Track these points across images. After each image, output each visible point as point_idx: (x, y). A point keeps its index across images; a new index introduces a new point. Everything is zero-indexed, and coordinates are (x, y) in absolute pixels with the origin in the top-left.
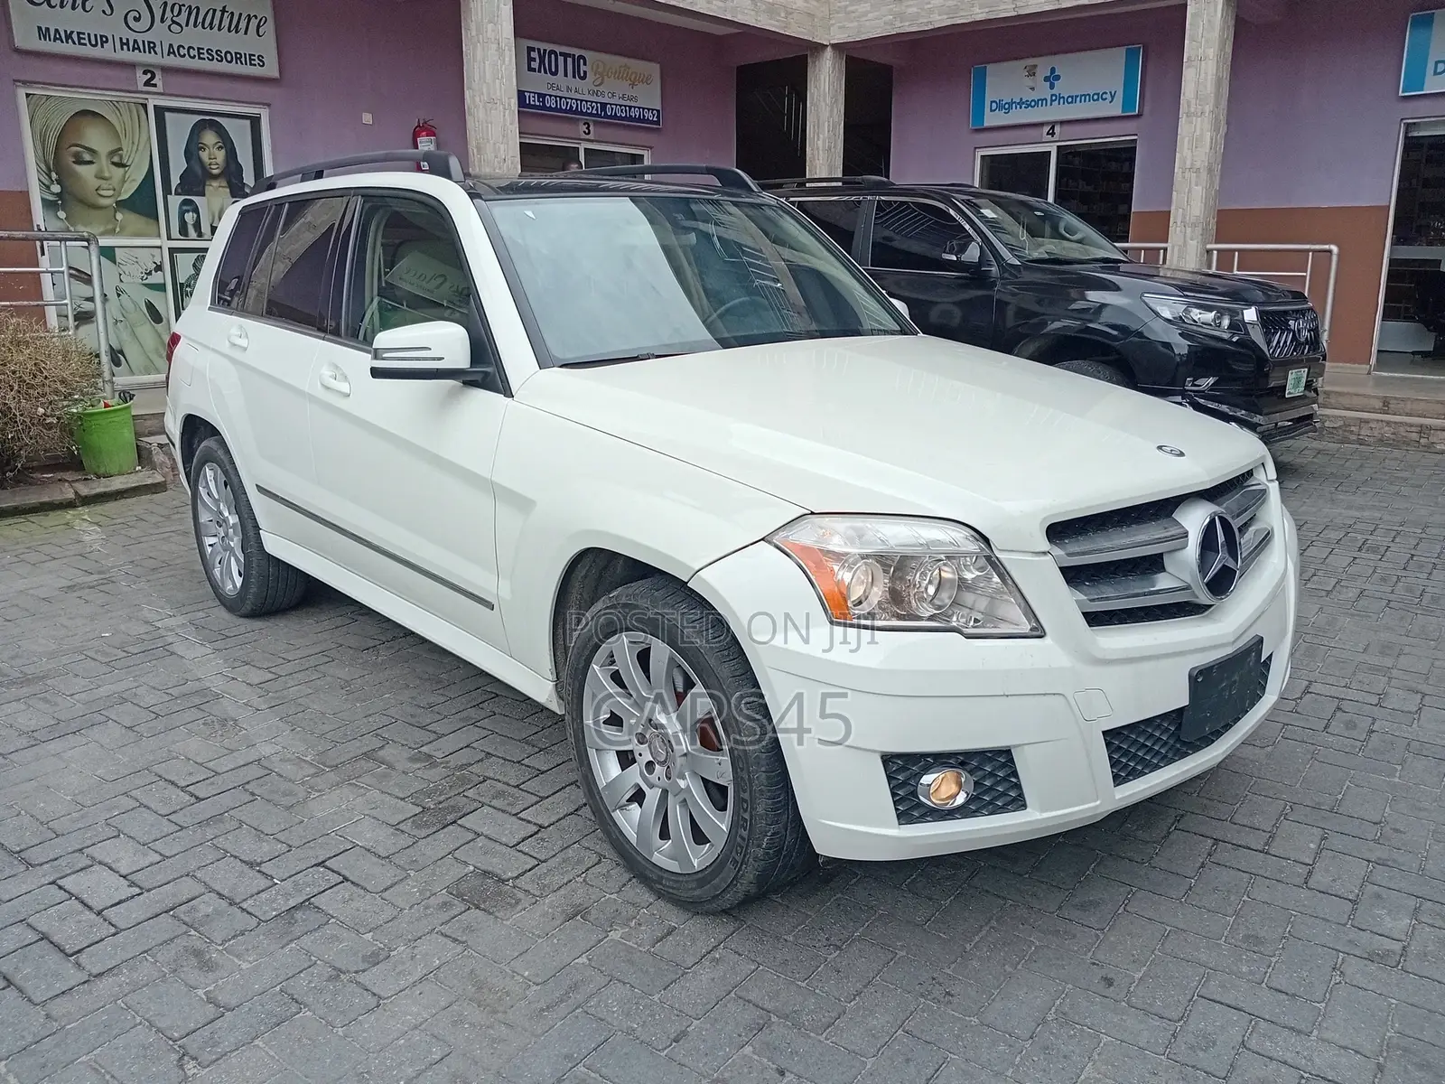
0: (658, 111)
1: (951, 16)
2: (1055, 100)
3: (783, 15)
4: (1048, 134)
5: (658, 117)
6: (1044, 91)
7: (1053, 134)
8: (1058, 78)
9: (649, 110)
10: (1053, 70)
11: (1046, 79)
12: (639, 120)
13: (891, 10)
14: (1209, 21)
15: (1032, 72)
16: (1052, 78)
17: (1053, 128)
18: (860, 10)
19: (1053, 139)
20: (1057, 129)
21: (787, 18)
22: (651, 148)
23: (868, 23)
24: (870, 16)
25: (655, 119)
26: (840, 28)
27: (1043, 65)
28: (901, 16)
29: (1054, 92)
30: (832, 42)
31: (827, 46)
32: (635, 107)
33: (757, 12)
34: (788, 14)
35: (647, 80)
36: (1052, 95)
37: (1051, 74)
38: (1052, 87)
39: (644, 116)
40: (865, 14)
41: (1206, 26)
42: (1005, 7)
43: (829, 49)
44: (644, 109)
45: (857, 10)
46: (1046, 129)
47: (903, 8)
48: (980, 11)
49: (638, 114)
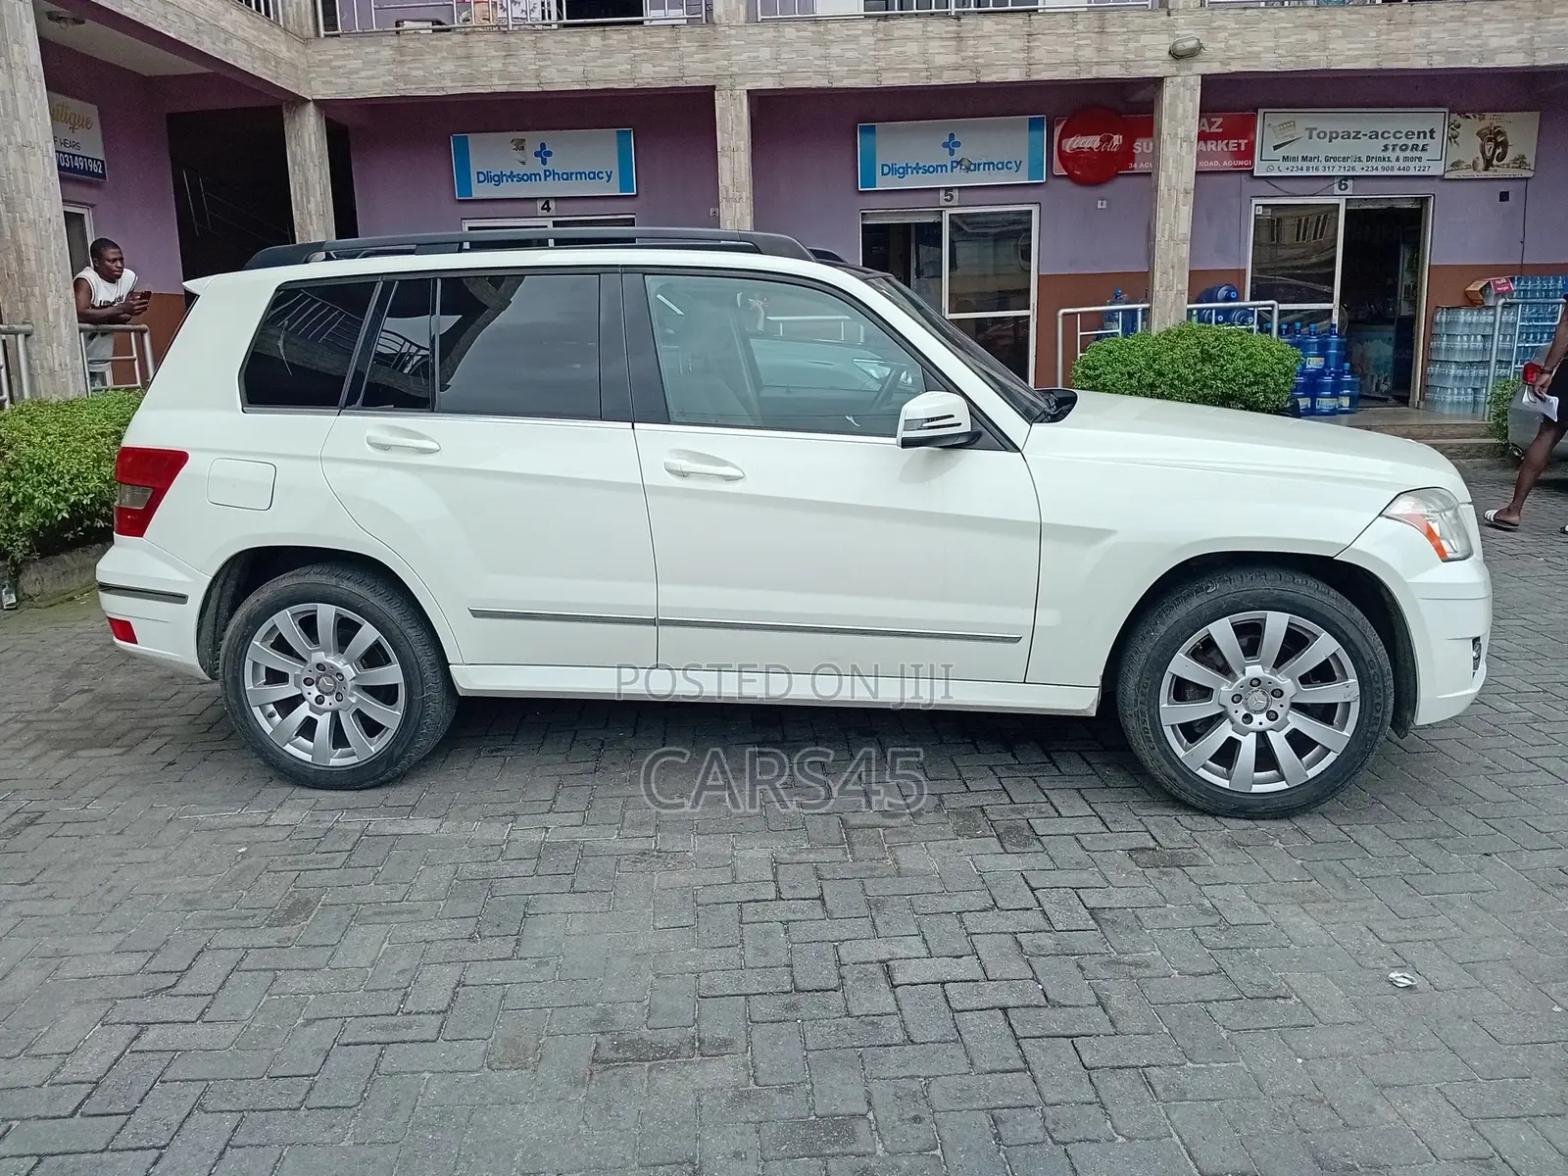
0: (102, 162)
1: (467, 84)
2: (550, 175)
3: (273, 63)
4: (543, 208)
5: (103, 169)
6: (535, 165)
7: (548, 209)
8: (549, 154)
9: (93, 159)
10: (543, 146)
11: (537, 154)
12: (84, 172)
13: (392, 70)
14: (736, 116)
15: (520, 146)
16: (543, 154)
17: (547, 203)
18: (349, 66)
19: (548, 214)
20: (552, 205)
21: (275, 67)
22: (92, 206)
23: (359, 81)
24: (363, 74)
25: (100, 172)
26: (323, 83)
27: (533, 139)
28: (405, 78)
29: (546, 167)
30: (314, 97)
31: (309, 101)
32: (79, 156)
33: (253, 58)
34: (278, 63)
35: (86, 124)
36: (545, 171)
37: (542, 150)
38: (544, 162)
39: (89, 168)
40: (357, 71)
41: (734, 120)
42: (528, 81)
43: (311, 104)
44: (88, 158)
45: (345, 66)
46: (540, 204)
47: (406, 70)
48: (500, 83)
49: (82, 164)
